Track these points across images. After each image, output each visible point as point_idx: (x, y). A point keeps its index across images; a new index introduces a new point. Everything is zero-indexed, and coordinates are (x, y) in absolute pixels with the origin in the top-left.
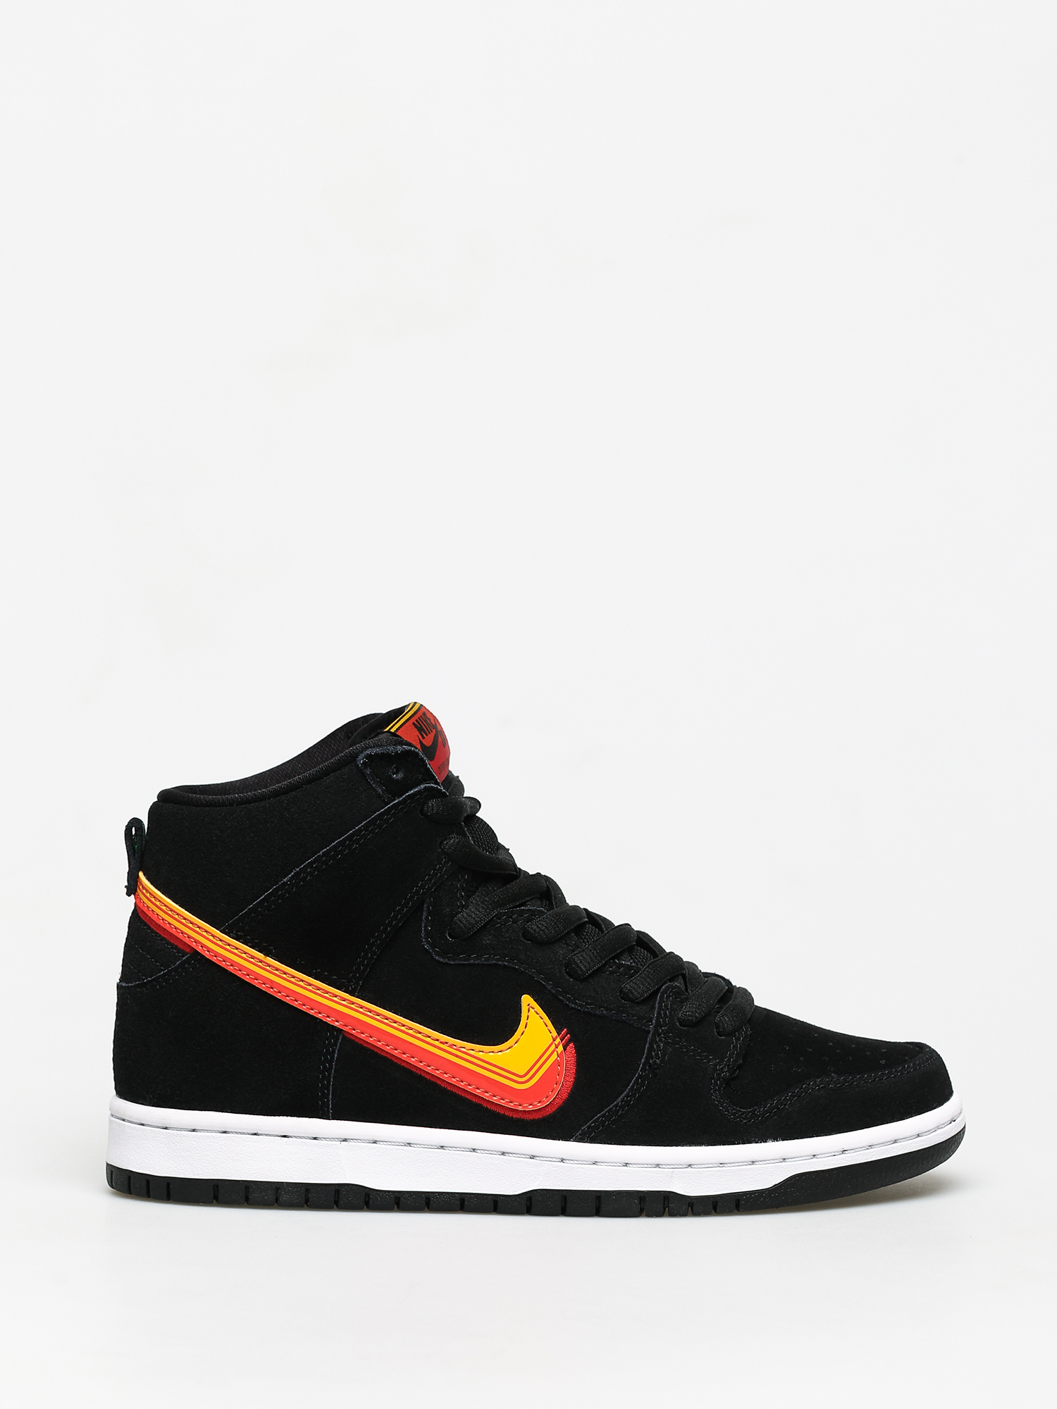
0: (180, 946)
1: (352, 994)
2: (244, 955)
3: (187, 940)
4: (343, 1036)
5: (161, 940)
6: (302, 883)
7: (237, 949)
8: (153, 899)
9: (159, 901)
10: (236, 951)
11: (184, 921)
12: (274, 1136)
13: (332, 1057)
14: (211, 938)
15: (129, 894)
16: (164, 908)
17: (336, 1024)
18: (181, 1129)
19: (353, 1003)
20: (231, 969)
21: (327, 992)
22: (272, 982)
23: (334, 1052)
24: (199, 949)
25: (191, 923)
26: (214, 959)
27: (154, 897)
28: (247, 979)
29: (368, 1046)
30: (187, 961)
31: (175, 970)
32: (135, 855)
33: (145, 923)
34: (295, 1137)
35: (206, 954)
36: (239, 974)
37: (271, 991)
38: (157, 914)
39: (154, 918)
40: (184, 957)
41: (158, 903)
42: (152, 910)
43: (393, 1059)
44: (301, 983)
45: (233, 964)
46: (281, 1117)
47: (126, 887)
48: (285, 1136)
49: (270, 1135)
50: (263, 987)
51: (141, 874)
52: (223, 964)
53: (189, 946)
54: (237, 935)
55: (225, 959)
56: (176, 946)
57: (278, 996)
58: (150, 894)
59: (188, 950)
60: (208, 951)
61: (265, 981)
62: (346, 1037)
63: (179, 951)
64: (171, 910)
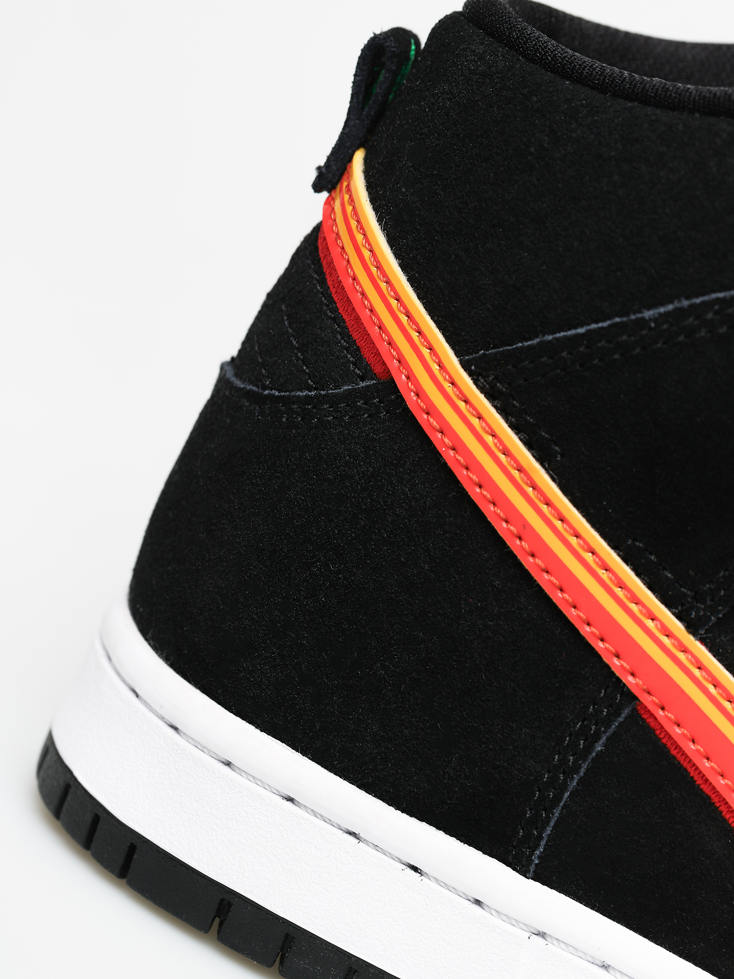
0: (366, 353)
1: (692, 628)
2: (489, 439)
3: (383, 348)
4: (634, 710)
5: (334, 319)
6: (681, 338)
7: (480, 417)
8: (354, 224)
9: (365, 235)
10: (475, 422)
11: (394, 303)
12: (393, 858)
13: (589, 748)
14: (435, 367)
15: (318, 187)
16: (367, 254)
17: (630, 680)
18: (203, 749)
19: (685, 650)
20: (449, 455)
21: (638, 602)
22: (525, 525)
23: (597, 737)
24: (401, 380)
25: (408, 315)
26: (422, 418)
27: (358, 221)
28: (475, 493)
29: (678, 756)
30: (364, 394)
31: (334, 401)
32: (363, 108)
33: (321, 266)
34: (437, 880)
35: (411, 399)
36: (462, 474)
37: (515, 545)
38: (348, 261)
39: (339, 265)
40: (363, 379)
41: (359, 238)
42: (343, 248)
43: (723, 808)
44: (588, 557)
45: (458, 446)
46: (424, 825)
47: (319, 168)
48: (415, 869)
49: (384, 853)
50: (502, 528)
51: (359, 157)
52: (436, 438)
53: (384, 364)
54: (493, 387)
55: (445, 429)
56: (358, 349)
57: (528, 563)
58: (354, 209)
59: (378, 369)
60: (417, 395)
61: (512, 516)
62: (640, 716)
63: (359, 361)
64: (379, 267)
